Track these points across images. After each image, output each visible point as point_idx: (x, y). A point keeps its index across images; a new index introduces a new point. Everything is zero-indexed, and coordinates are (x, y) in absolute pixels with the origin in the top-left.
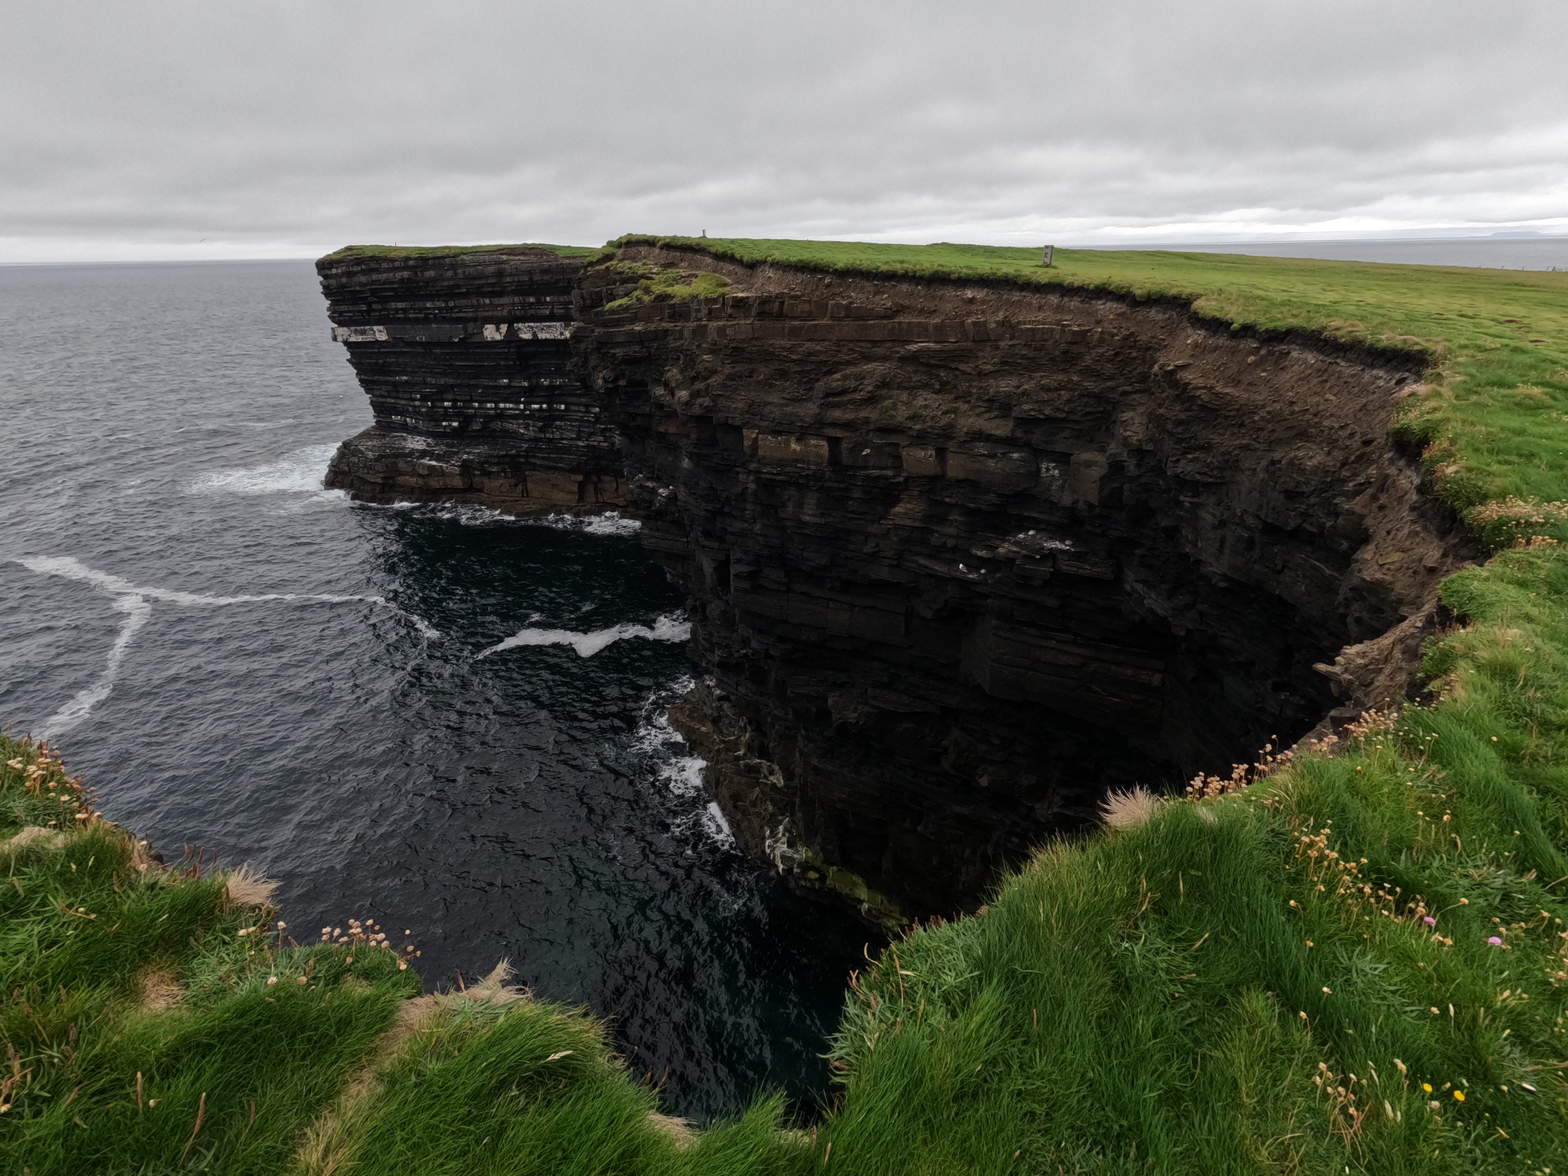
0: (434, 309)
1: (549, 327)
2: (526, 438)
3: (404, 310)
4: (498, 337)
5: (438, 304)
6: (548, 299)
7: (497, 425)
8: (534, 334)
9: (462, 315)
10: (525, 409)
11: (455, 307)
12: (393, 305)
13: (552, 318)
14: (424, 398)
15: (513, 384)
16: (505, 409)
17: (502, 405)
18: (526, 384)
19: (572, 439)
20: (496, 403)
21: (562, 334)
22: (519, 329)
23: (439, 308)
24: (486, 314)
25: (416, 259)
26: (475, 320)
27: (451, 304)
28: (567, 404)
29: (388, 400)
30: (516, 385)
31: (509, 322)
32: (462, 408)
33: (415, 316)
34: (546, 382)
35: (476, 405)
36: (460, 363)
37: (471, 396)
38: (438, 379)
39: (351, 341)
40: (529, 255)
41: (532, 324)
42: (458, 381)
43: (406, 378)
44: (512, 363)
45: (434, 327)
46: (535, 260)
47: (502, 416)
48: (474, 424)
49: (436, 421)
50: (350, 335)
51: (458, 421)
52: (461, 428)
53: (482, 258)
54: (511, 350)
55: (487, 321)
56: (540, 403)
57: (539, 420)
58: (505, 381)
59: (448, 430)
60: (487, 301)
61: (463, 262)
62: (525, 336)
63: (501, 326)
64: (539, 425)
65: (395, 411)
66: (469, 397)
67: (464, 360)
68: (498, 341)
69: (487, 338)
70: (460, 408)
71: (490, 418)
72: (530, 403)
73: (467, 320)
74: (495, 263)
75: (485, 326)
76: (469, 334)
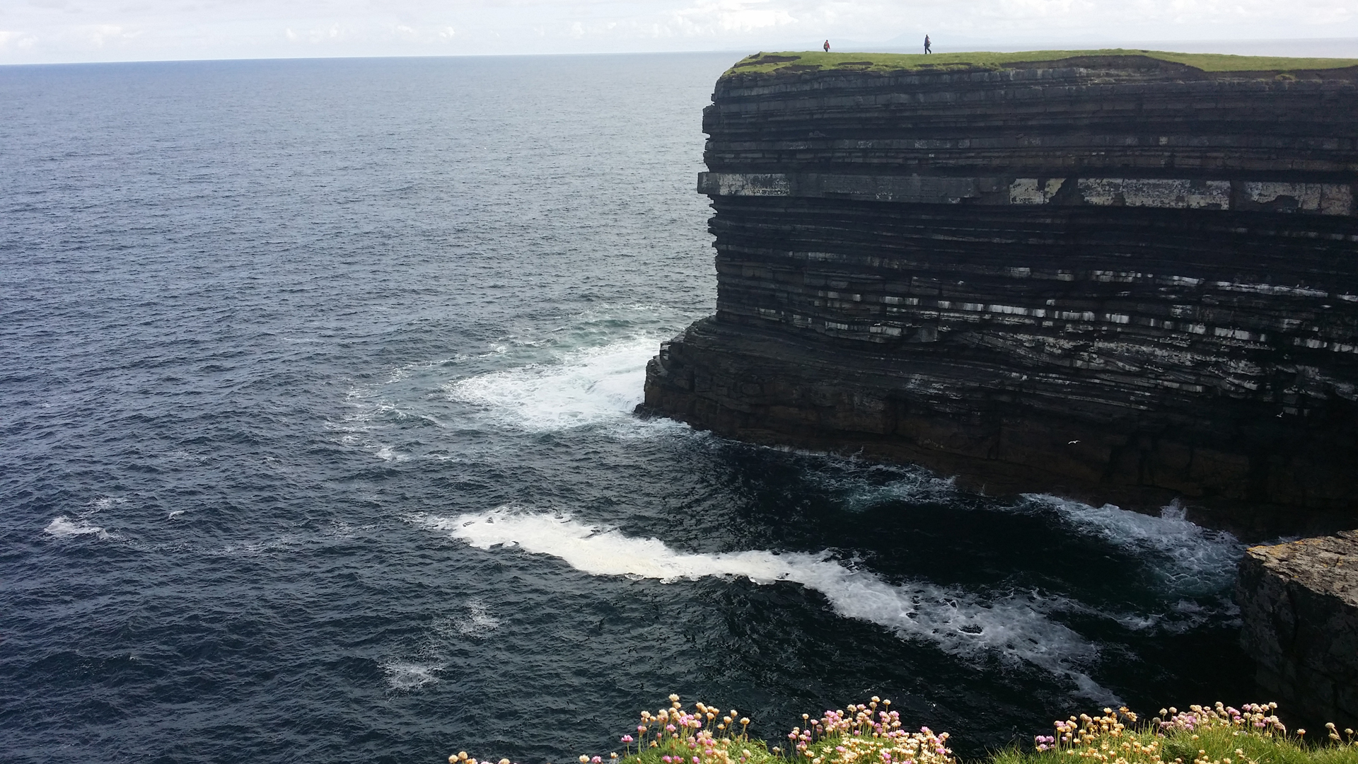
0: (928, 151)
1: (1155, 186)
2: (1029, 363)
3: (865, 152)
4: (1038, 199)
5: (937, 144)
6: (1163, 140)
7: (975, 338)
8: (1120, 197)
9: (979, 162)
10: (1046, 318)
11: (970, 149)
12: (847, 143)
14: (851, 290)
15: (1037, 276)
16: (1003, 314)
17: (997, 308)
18: (1067, 278)
19: (1129, 373)
20: (987, 303)
21: (1180, 199)
22: (1088, 187)
23: (937, 151)
24: (1030, 162)
25: (919, 73)
26: (998, 170)
27: (967, 143)
28: (1132, 314)
29: (764, 285)
30: (1045, 277)
31: (1070, 175)
32: (918, 307)
33: (884, 161)
34: (1105, 276)
35: (946, 304)
36: (942, 238)
37: (941, 290)
38: (886, 260)
39: (743, 193)
40: (1124, 67)
41: (1119, 181)
42: (927, 265)
43: (828, 255)
44: (1049, 242)
45: (916, 178)
46: (1137, 76)
47: (991, 325)
48: (930, 333)
49: (858, 323)
50: (743, 187)
51: (903, 328)
52: (901, 340)
53: (1040, 72)
54: (1058, 221)
55: (1026, 173)
56: (1081, 310)
57: (1070, 336)
58: (1024, 271)
59: (877, 340)
60: (1036, 141)
61: (1005, 77)
62: (1095, 200)
63: (1052, 181)
64: (1067, 345)
65: (772, 301)
66: (936, 292)
67: (953, 234)
68: (1038, 206)
69: (1014, 199)
70: (912, 306)
71: (964, 326)
72: (1062, 309)
73: (985, 170)
74: (1066, 81)
75: (1018, 181)
76: (982, 193)
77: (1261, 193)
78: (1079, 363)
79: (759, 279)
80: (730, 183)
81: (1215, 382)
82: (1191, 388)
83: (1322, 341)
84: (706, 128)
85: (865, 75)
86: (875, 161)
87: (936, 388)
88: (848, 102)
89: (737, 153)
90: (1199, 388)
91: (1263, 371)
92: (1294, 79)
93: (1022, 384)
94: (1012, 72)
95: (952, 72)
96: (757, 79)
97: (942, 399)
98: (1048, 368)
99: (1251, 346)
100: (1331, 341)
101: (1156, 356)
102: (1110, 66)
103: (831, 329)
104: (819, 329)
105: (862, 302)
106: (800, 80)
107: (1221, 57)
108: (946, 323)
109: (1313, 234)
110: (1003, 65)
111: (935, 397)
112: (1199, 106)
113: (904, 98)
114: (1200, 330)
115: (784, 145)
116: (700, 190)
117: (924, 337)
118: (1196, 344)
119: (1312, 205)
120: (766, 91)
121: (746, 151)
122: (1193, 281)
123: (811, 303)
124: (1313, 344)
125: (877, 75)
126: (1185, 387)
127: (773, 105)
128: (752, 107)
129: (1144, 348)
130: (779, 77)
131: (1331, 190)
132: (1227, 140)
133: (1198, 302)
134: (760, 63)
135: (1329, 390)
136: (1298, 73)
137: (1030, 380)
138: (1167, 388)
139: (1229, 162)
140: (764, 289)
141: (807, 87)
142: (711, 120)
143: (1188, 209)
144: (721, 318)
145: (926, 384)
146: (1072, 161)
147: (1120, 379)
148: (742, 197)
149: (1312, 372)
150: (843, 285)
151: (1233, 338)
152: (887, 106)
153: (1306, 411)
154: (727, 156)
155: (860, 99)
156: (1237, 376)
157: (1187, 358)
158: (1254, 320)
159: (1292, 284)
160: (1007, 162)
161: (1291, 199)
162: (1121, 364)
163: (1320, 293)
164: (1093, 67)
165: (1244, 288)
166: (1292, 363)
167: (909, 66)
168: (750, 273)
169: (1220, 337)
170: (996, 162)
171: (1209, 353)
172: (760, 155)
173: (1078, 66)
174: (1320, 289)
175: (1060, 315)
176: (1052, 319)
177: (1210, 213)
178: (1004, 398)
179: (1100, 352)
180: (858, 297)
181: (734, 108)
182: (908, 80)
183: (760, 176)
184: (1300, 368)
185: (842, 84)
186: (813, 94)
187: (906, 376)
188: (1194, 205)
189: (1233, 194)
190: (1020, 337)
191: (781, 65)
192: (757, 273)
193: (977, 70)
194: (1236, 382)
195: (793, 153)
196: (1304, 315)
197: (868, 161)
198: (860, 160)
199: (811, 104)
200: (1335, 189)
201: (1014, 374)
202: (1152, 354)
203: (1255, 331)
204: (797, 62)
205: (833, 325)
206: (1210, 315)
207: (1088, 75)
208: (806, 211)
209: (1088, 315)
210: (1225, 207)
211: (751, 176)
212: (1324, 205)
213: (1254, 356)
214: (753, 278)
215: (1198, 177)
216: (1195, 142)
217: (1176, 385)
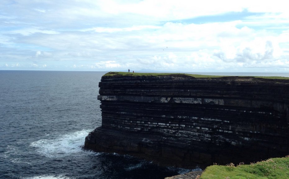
0: (145, 92)
1: (188, 99)
2: (166, 135)
3: (132, 92)
4: (166, 102)
5: (146, 90)
6: (189, 91)
7: (155, 130)
8: (181, 101)
9: (154, 94)
10: (169, 126)
11: (152, 92)
12: (128, 90)
13: (190, 96)
14: (130, 120)
15: (167, 117)
16: (161, 125)
17: (160, 124)
18: (173, 117)
19: (186, 137)
20: (158, 123)
21: (192, 102)
22: (175, 99)
23: (146, 92)
24: (164, 94)
25: (142, 77)
26: (158, 96)
27: (152, 90)
28: (186, 125)
29: (112, 119)
30: (168, 117)
31: (172, 97)
32: (144, 124)
33: (136, 93)
34: (180, 117)
35: (150, 123)
36: (148, 109)
37: (148, 120)
38: (137, 114)
39: (107, 100)
40: (180, 77)
41: (181, 98)
42: (145, 115)
43: (125, 113)
44: (169, 110)
45: (142, 97)
46: (183, 78)
47: (159, 127)
48: (147, 129)
49: (132, 127)
50: (107, 99)
51: (141, 128)
52: (141, 131)
53: (165, 77)
54: (170, 106)
55: (163, 96)
56: (176, 124)
57: (174, 129)
58: (164, 116)
59: (136, 131)
60: (165, 90)
61: (158, 78)
62: (177, 102)
63: (168, 98)
64: (174, 131)
65: (114, 123)
66: (147, 120)
67: (150, 108)
68: (166, 103)
69: (162, 102)
70: (143, 123)
71: (153, 128)
72: (172, 124)
73: (155, 96)
74: (170, 79)
75: (162, 98)
76: (155, 100)
77: (208, 101)
78: (176, 135)
79: (111, 118)
80: (104, 98)
81: (203, 139)
82: (198, 140)
83: (222, 130)
84: (99, 86)
85: (131, 77)
86: (134, 94)
87: (148, 141)
88: (128, 82)
89: (106, 92)
90: (200, 140)
91: (212, 136)
92: (211, 79)
93: (165, 140)
94: (160, 77)
95: (148, 77)
96: (110, 77)
97: (149, 143)
98: (170, 136)
99: (209, 131)
100: (224, 130)
101: (191, 134)
102: (178, 76)
103: (126, 129)
104: (123, 128)
105: (133, 122)
106: (118, 77)
107: (198, 75)
108: (150, 127)
109: (218, 109)
110: (158, 76)
111: (148, 143)
112: (194, 84)
113: (139, 81)
114: (199, 128)
115: (115, 90)
116: (98, 99)
117: (145, 130)
118: (198, 131)
119: (217, 103)
120: (112, 79)
121: (107, 91)
122: (196, 118)
123: (122, 123)
124: (220, 131)
125: (134, 77)
126: (197, 140)
127: (113, 82)
128: (109, 82)
129: (188, 132)
130: (114, 76)
131: (220, 100)
132: (200, 91)
133: (198, 122)
134: (110, 74)
135: (225, 140)
136: (212, 78)
137: (167, 139)
138: (194, 140)
139: (201, 95)
140: (112, 120)
141: (120, 79)
142: (100, 85)
143: (194, 104)
144: (103, 127)
145: (146, 140)
146: (172, 94)
147: (184, 138)
148: (107, 101)
149: (221, 136)
150: (128, 119)
151: (205, 130)
152: (136, 83)
153: (221, 145)
154: (104, 92)
155: (131, 81)
156: (207, 137)
157: (197, 134)
158: (209, 126)
159: (215, 119)
160: (160, 94)
161: (213, 102)
162: (184, 135)
163: (220, 120)
164: (175, 77)
165: (206, 119)
166: (217, 135)
167: (140, 75)
168: (109, 117)
169: (202, 129)
170: (158, 94)
171: (201, 133)
172: (110, 92)
173: (172, 76)
174: (221, 120)
175: (172, 125)
176: (170, 126)
177: (198, 104)
178: (162, 143)
179: (180, 133)
180: (131, 122)
181: (105, 82)
182: (140, 78)
183: (111, 96)
184: (219, 136)
185: (127, 78)
186: (121, 80)
187: (142, 138)
188: (195, 103)
189: (202, 101)
190: (164, 130)
191: (115, 74)
192: (110, 117)
193: (153, 76)
194: (207, 139)
195: (117, 92)
196: (218, 125)
197: (133, 93)
198: (131, 93)
199: (121, 82)
200: (221, 100)
201: (164, 138)
202: (190, 133)
203: (209, 128)
204: (118, 74)
205: (127, 128)
206: (200, 125)
207: (174, 78)
208: (120, 103)
209: (177, 125)
210: (201, 103)
211: (109, 96)
212: (219, 103)
213: (210, 133)
214: (110, 118)
215: (196, 98)
216: (194, 91)
217: (195, 140)
